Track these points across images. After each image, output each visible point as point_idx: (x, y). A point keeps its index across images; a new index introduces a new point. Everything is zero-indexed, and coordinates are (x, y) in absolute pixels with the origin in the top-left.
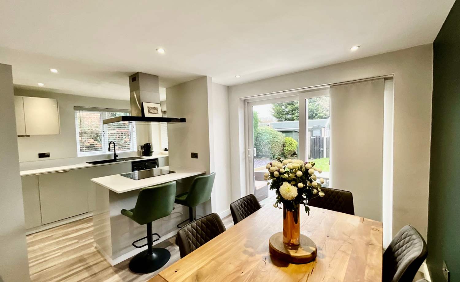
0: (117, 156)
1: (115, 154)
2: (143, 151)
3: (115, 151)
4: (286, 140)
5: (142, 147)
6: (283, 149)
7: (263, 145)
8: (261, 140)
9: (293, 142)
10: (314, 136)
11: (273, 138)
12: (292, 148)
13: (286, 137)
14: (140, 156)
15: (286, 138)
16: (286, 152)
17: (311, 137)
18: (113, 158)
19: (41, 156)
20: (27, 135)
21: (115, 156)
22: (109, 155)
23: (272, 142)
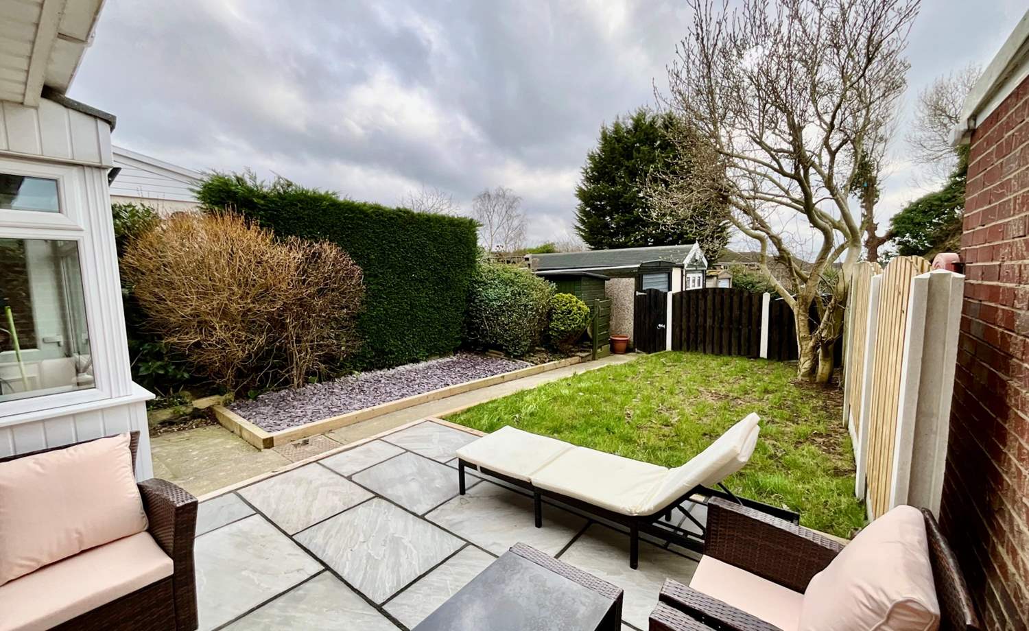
4: (556, 300)
6: (547, 328)
7: (486, 317)
8: (481, 301)
9: (575, 308)
10: (644, 288)
11: (515, 295)
12: (570, 325)
13: (557, 292)
15: (556, 295)
16: (555, 336)
17: (635, 293)
23: (510, 307)
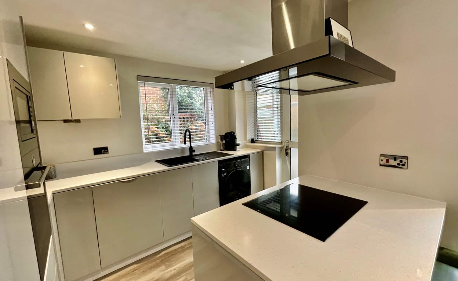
0: (194, 151)
1: (191, 148)
2: (223, 143)
3: (190, 143)
5: (222, 138)
14: (221, 150)
18: (188, 154)
19: (98, 151)
20: (74, 118)
21: (191, 149)
22: (183, 150)
